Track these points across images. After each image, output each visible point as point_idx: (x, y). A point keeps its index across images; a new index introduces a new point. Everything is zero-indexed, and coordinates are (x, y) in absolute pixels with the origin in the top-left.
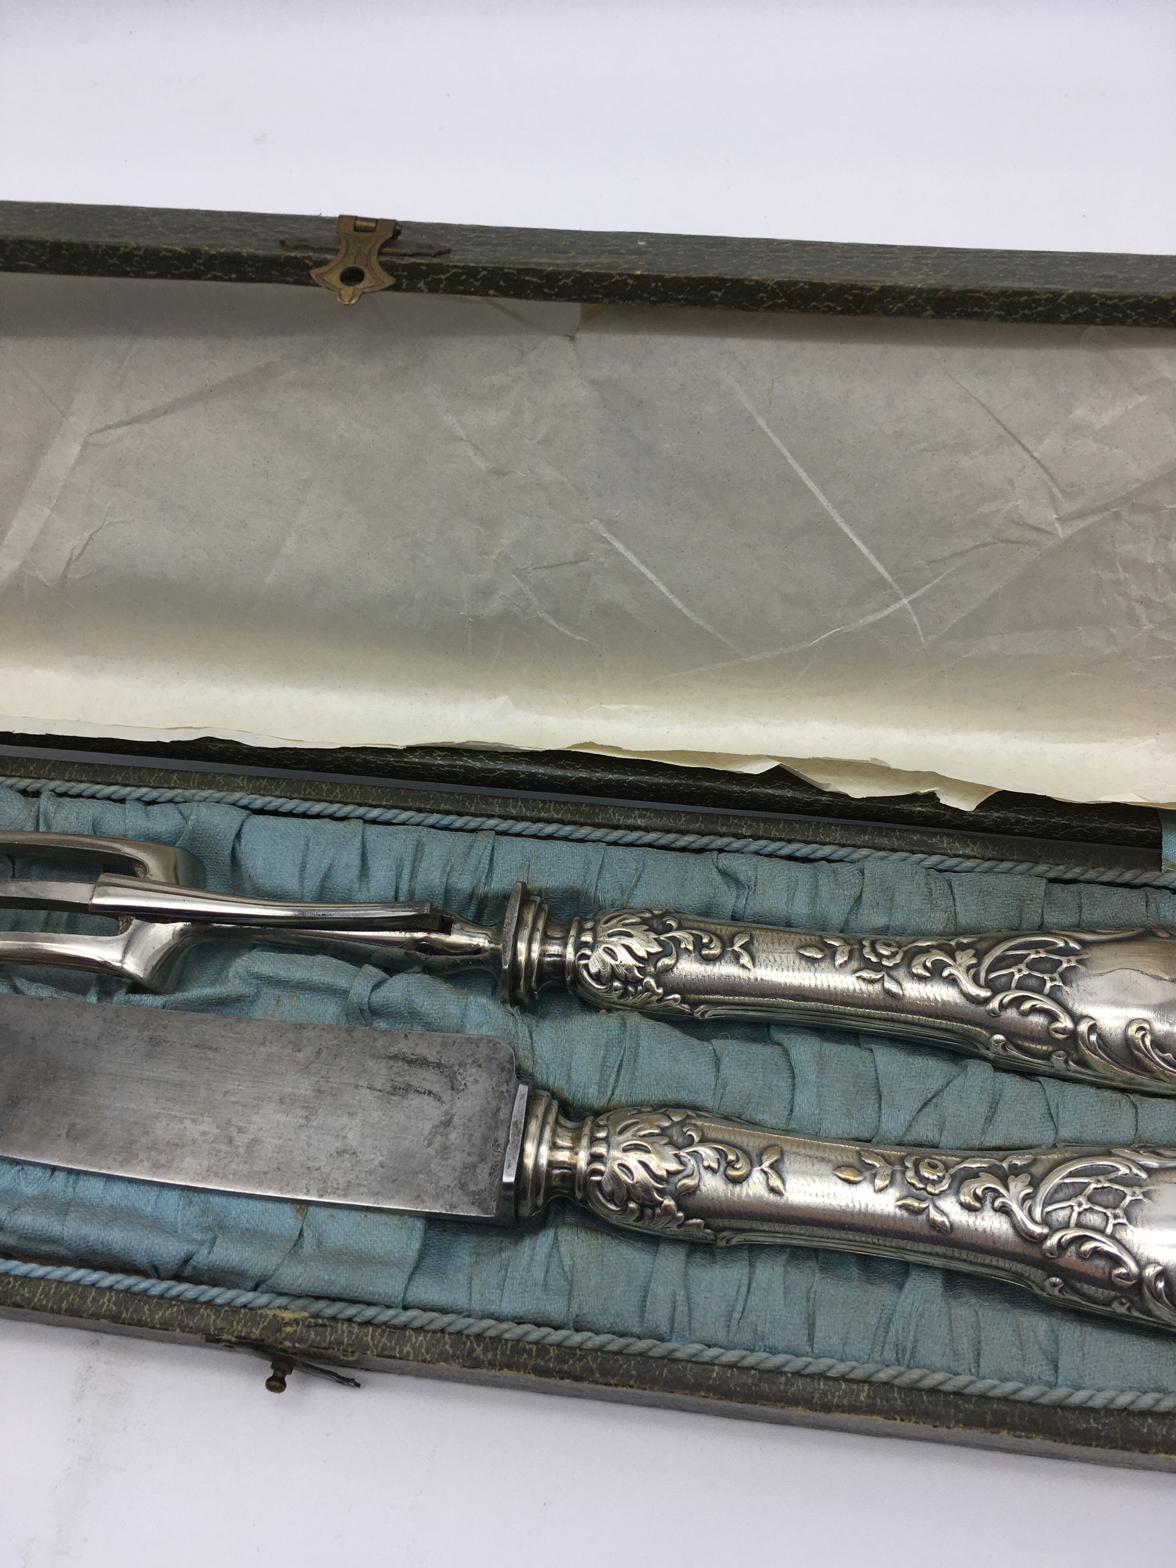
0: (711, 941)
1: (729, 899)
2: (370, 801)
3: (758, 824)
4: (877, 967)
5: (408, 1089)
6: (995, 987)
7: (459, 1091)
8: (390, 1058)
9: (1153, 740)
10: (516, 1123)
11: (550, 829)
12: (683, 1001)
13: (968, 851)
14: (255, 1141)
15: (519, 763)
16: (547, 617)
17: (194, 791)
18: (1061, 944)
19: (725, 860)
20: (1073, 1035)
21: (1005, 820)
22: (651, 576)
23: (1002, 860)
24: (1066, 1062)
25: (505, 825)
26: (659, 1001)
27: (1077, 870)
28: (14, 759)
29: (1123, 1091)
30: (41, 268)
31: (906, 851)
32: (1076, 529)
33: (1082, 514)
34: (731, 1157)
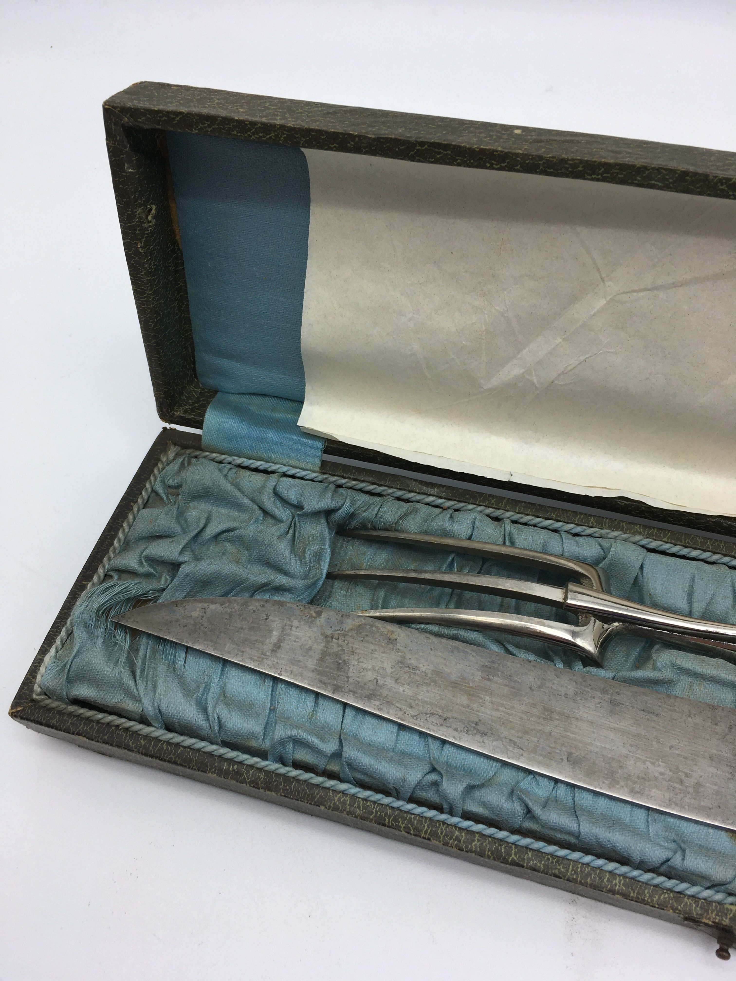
14: (698, 785)
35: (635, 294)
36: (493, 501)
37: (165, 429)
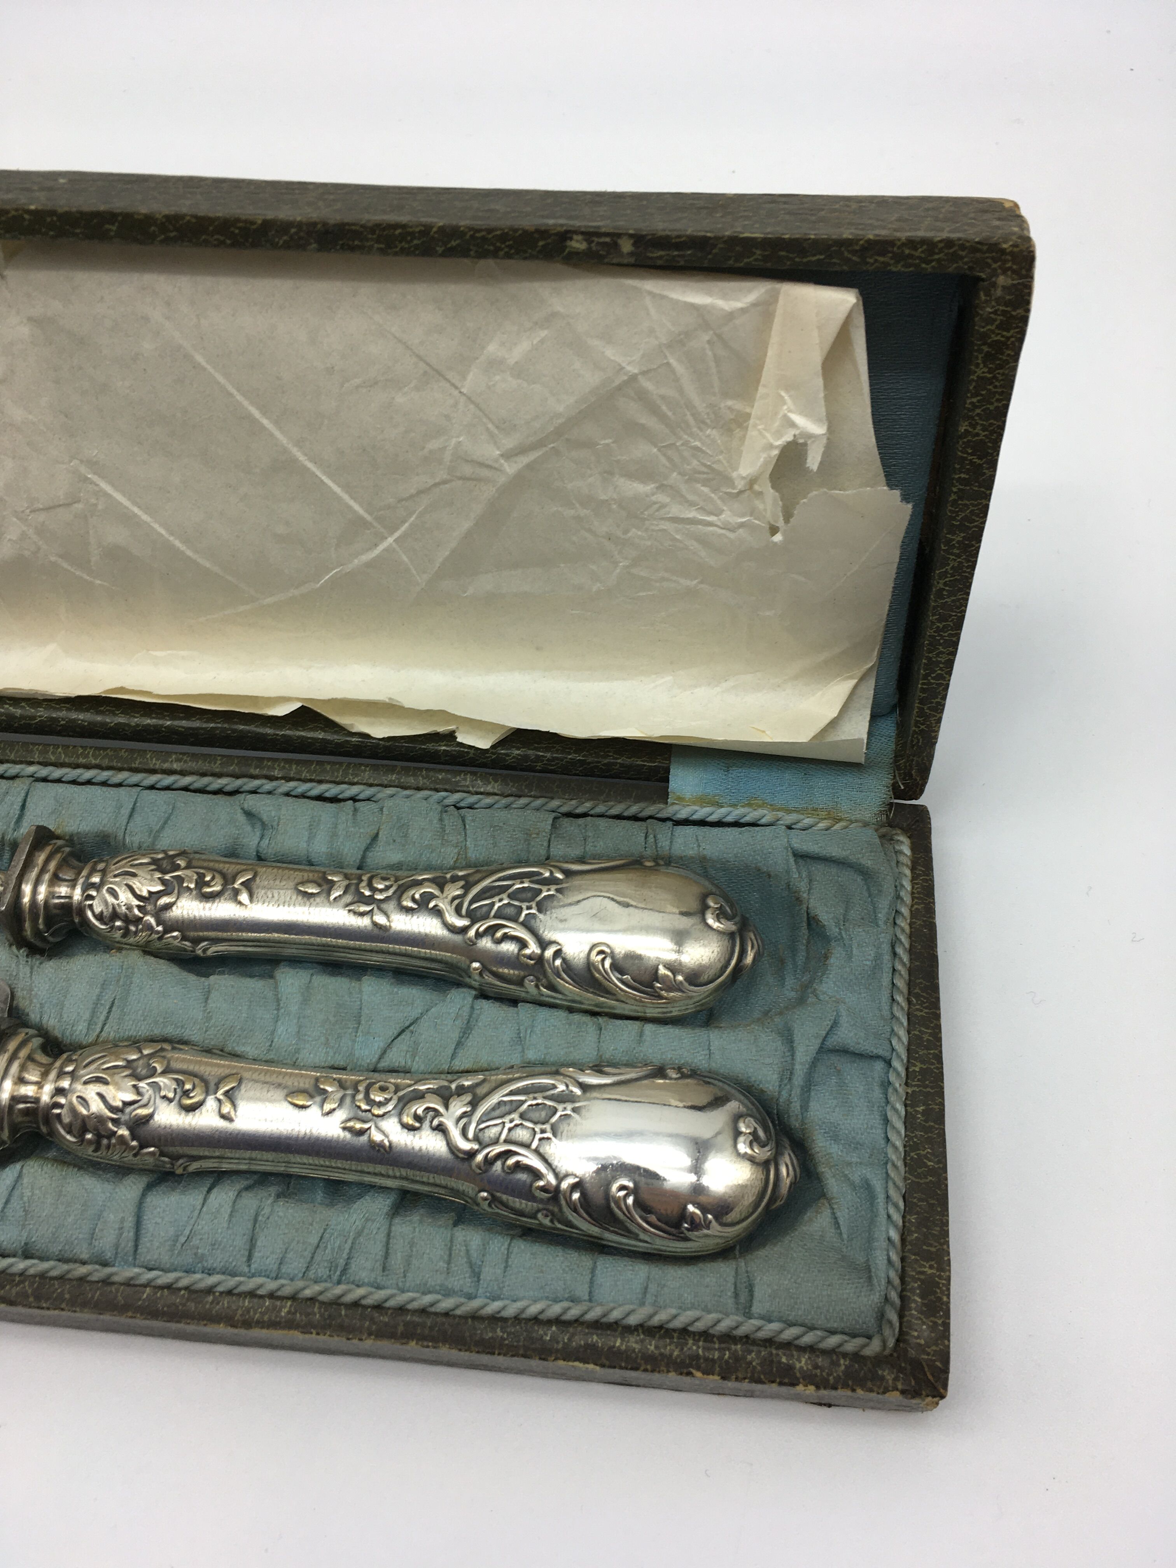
0: (213, 878)
1: (251, 840)
3: (290, 766)
4: (370, 900)
6: (474, 917)
9: (671, 678)
11: (88, 774)
12: (184, 938)
13: (489, 789)
15: (60, 710)
16: (60, 560)
18: (547, 874)
19: (251, 802)
20: (540, 959)
21: (526, 758)
22: (145, 517)
23: (520, 796)
24: (537, 986)
25: (44, 772)
26: (160, 938)
27: (588, 805)
29: (594, 1014)
31: (431, 789)
32: (520, 466)
33: (521, 450)
34: (188, 1086)
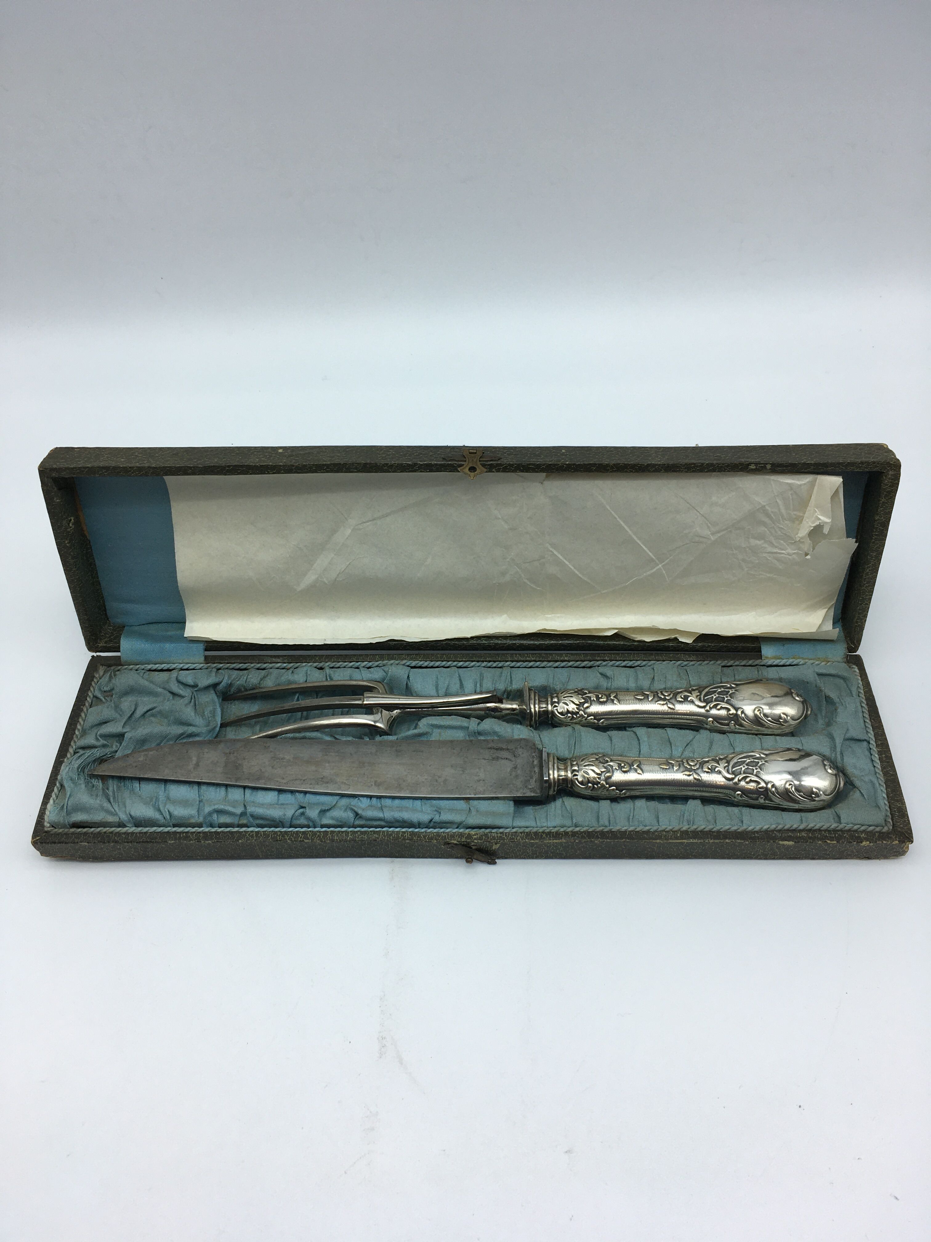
0: (602, 696)
1: (604, 683)
2: (458, 659)
3: (611, 655)
4: (664, 699)
5: (497, 758)
6: (707, 702)
7: (517, 757)
8: (489, 748)
9: (754, 613)
10: (544, 760)
11: (531, 664)
12: (595, 719)
13: (691, 659)
14: (445, 780)
15: (516, 640)
16: (526, 581)
17: (386, 661)
18: (729, 686)
19: (601, 669)
20: (736, 715)
21: (704, 646)
22: (567, 563)
23: (704, 661)
24: (735, 725)
25: (513, 664)
26: (586, 719)
27: (732, 662)
28: (309, 656)
29: (756, 735)
30: (359, 471)
31: (668, 660)
32: (716, 537)
33: (718, 532)
34: (622, 765)
35: (365, 524)
36: (317, 659)
37: (93, 657)
